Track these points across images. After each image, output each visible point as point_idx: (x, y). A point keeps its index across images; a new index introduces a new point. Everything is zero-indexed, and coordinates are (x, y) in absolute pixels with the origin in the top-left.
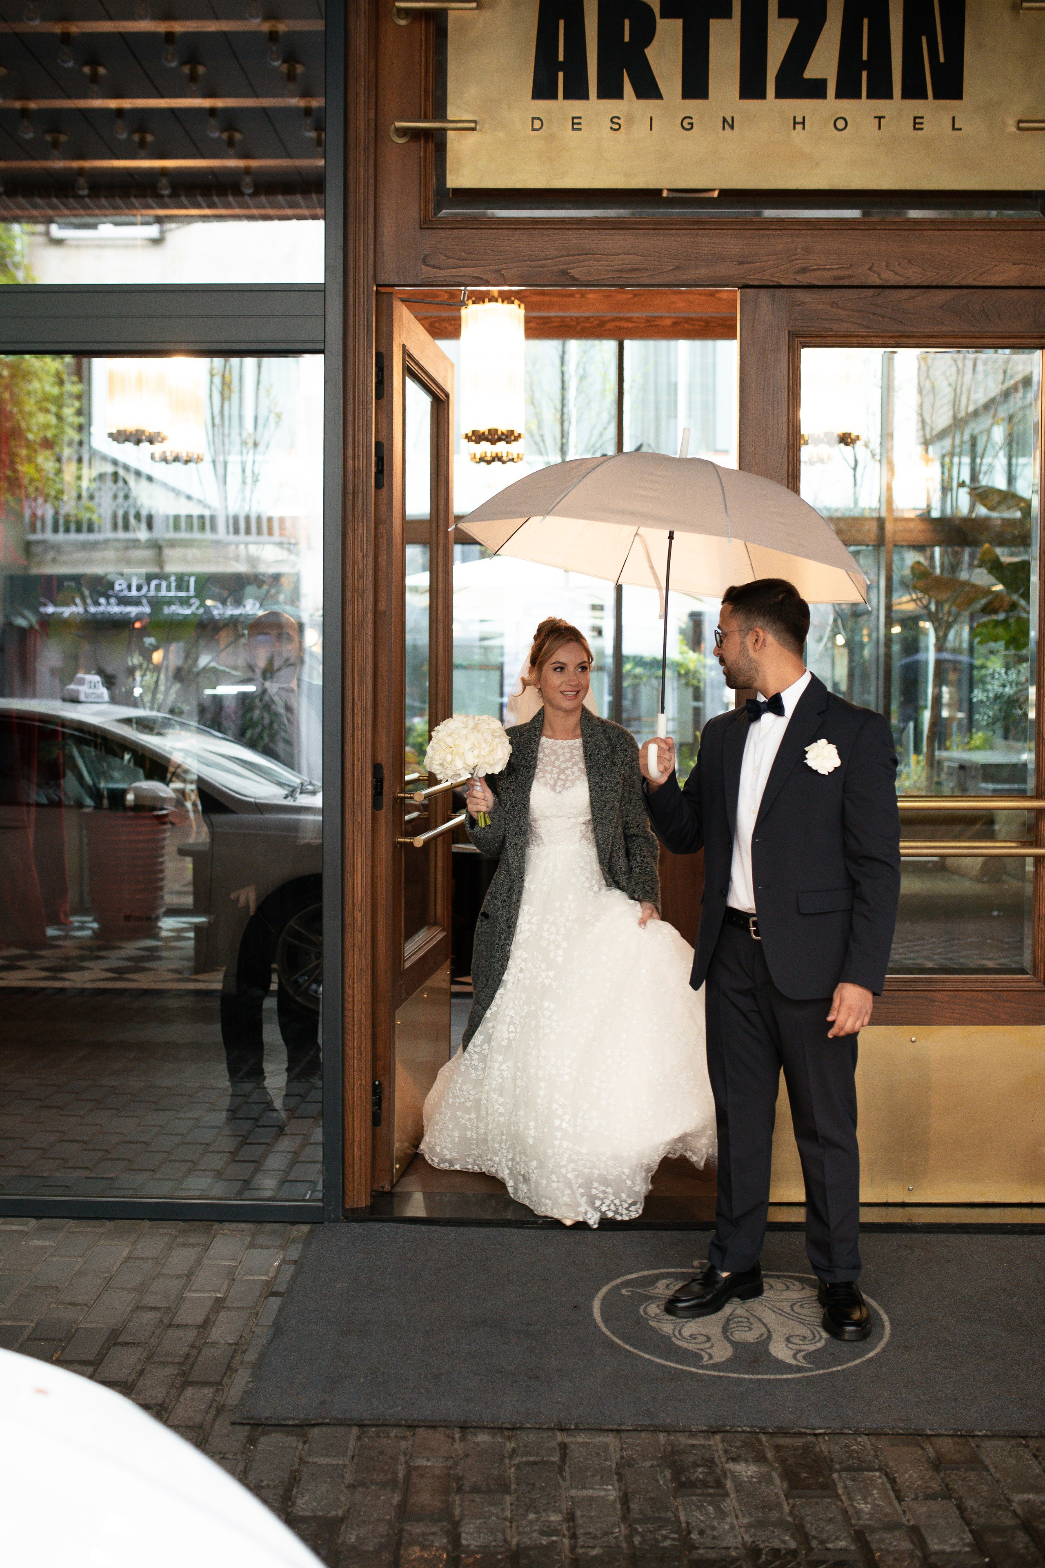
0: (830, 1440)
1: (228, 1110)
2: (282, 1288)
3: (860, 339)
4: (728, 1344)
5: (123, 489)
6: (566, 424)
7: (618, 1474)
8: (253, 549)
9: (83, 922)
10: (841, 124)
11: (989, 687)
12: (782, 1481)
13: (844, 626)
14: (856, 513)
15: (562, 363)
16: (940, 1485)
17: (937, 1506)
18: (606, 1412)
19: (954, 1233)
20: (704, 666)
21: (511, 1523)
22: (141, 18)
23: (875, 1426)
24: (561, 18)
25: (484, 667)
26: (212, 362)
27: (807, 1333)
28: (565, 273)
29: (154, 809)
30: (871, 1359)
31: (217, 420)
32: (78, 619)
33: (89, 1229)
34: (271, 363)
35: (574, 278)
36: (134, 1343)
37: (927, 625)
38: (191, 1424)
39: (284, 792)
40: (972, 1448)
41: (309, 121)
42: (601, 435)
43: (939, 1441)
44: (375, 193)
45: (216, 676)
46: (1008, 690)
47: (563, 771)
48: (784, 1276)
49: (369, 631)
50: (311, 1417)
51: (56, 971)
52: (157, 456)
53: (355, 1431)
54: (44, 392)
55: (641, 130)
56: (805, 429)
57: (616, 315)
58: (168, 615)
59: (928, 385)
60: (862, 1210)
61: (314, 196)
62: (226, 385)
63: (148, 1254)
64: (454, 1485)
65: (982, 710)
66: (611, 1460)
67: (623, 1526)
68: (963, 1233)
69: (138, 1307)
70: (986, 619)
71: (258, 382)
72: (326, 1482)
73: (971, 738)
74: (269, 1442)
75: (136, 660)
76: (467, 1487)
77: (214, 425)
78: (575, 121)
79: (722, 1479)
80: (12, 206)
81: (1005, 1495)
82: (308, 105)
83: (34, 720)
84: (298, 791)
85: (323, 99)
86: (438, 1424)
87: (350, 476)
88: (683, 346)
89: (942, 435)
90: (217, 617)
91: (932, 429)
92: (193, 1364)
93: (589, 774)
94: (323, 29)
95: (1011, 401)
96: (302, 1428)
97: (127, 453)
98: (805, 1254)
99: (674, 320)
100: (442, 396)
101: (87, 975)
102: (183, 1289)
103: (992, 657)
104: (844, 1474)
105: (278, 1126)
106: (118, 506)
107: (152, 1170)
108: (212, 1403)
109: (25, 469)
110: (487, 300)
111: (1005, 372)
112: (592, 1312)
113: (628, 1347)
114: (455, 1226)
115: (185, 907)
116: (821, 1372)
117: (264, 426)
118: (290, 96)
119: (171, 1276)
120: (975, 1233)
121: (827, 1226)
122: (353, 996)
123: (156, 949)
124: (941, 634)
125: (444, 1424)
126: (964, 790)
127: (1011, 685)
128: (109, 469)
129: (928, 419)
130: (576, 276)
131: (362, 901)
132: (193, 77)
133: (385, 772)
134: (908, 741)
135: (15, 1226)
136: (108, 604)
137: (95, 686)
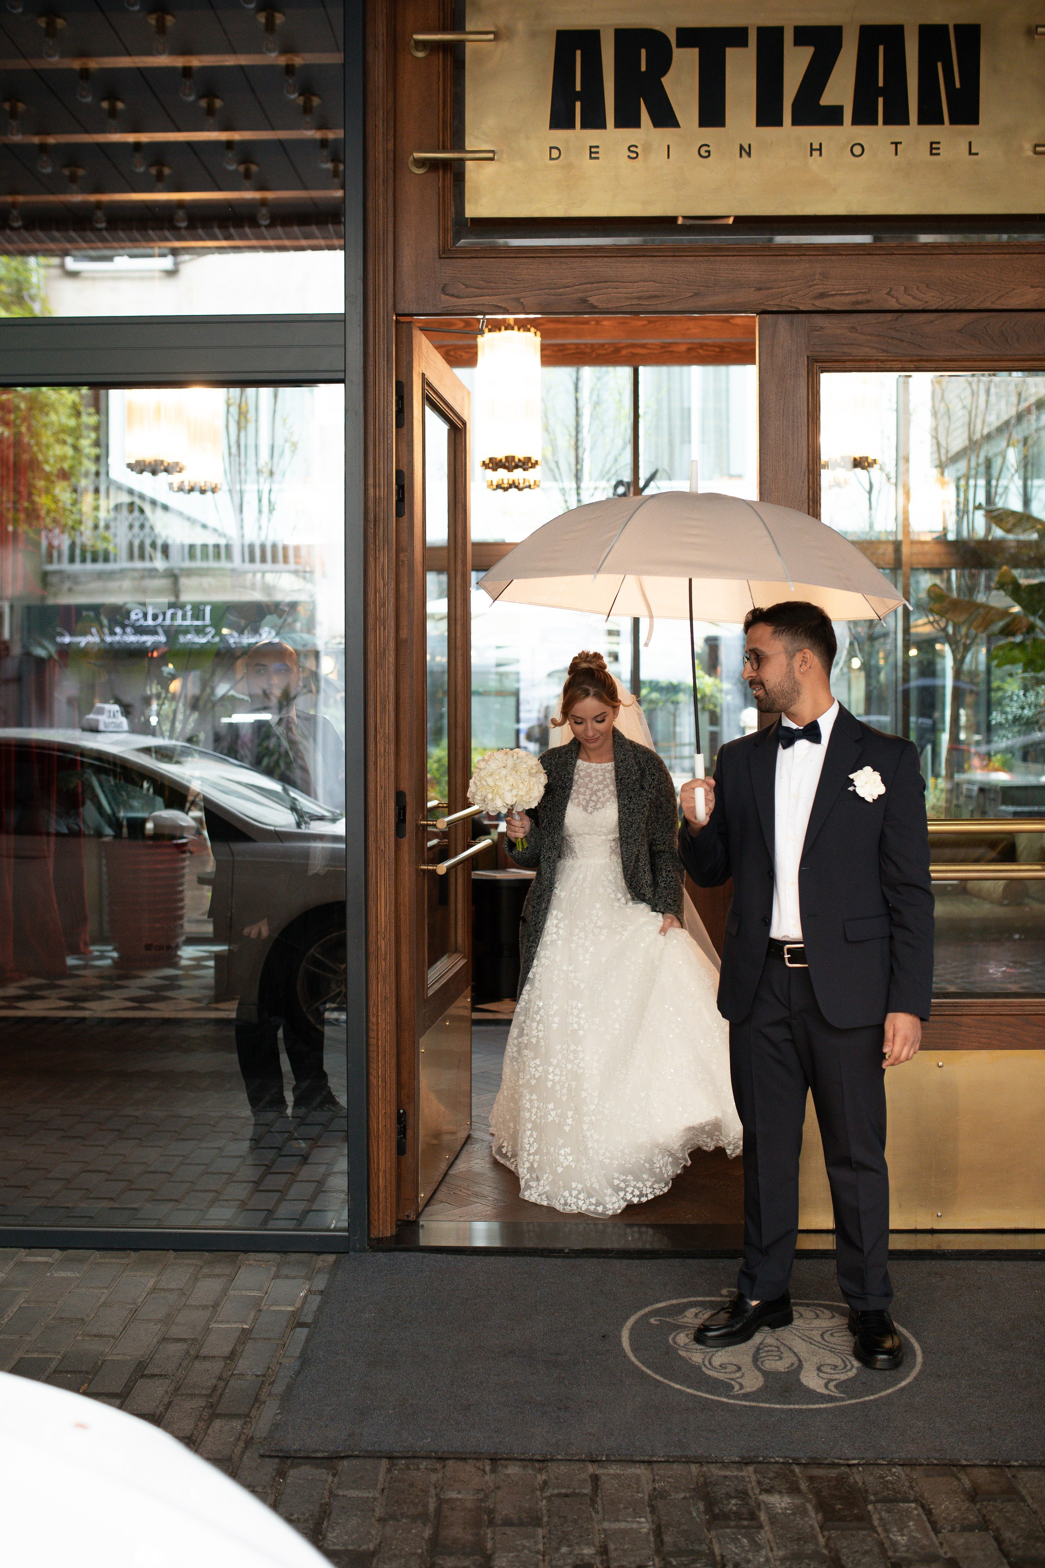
0: (864, 1471)
1: (251, 1140)
2: (309, 1319)
3: (879, 364)
4: (759, 1374)
5: (139, 519)
6: (580, 451)
7: (651, 1506)
8: (270, 578)
9: (102, 951)
10: (857, 150)
11: (1008, 709)
12: (816, 1513)
13: (861, 650)
14: (873, 536)
15: (577, 389)
16: (977, 1517)
17: (974, 1538)
18: (638, 1443)
19: (984, 1259)
20: (721, 691)
21: (544, 1556)
22: (160, 53)
23: (909, 1456)
24: (578, 49)
25: (500, 693)
26: (228, 392)
27: (839, 1362)
28: (584, 301)
29: (173, 837)
30: (903, 1389)
31: (234, 450)
32: (96, 648)
33: (114, 1260)
34: (286, 392)
35: (593, 306)
36: (161, 1375)
37: (944, 647)
38: (220, 1456)
39: (296, 818)
40: (1008, 1478)
41: (325, 153)
42: (616, 460)
43: (975, 1471)
44: (395, 223)
45: (231, 704)
46: (1028, 712)
48: (814, 1305)
49: (391, 659)
50: (340, 1449)
51: (76, 1000)
52: (176, 486)
53: (385, 1463)
54: (61, 424)
55: (658, 158)
56: (825, 454)
57: (630, 341)
58: (184, 644)
59: (942, 408)
60: (891, 1237)
61: (330, 227)
62: (242, 414)
63: (173, 1285)
64: (486, 1517)
65: (1000, 732)
66: (643, 1492)
67: (656, 1560)
68: (994, 1259)
69: (164, 1339)
70: (1002, 642)
71: (275, 411)
72: (356, 1515)
73: (990, 760)
74: (298, 1474)
75: (154, 689)
76: (498, 1519)
77: (230, 454)
78: (593, 150)
79: (757, 1512)
80: (30, 239)
81: (1042, 1526)
82: (324, 137)
83: (53, 750)
84: (315, 817)
85: (342, 131)
86: (468, 1456)
87: (371, 505)
88: (696, 371)
89: (955, 459)
90: (233, 646)
91: (947, 452)
92: (221, 1395)
93: (619, 796)
94: (342, 61)
95: (1025, 424)
96: (331, 1460)
97: (144, 483)
98: (835, 1281)
99: (689, 346)
100: (459, 424)
101: (106, 1004)
102: (209, 1321)
103: (1009, 680)
104: (879, 1506)
105: (301, 1156)
106: (134, 536)
107: (176, 1201)
108: (240, 1435)
109: (43, 501)
110: (503, 328)
111: (1020, 395)
112: (620, 1341)
113: (657, 1377)
114: (481, 1255)
115: (205, 936)
116: (853, 1401)
117: (281, 456)
118: (306, 129)
119: (197, 1307)
120: (1006, 1260)
121: (861, 1251)
122: (378, 1024)
123: (176, 978)
124: (959, 656)
125: (475, 1456)
126: (984, 813)
127: (1030, 707)
128: (125, 499)
129: (943, 442)
130: (596, 304)
131: (386, 929)
132: (210, 111)
133: (407, 800)
134: (926, 764)
135: (40, 1257)
136: (124, 633)
137: (114, 716)
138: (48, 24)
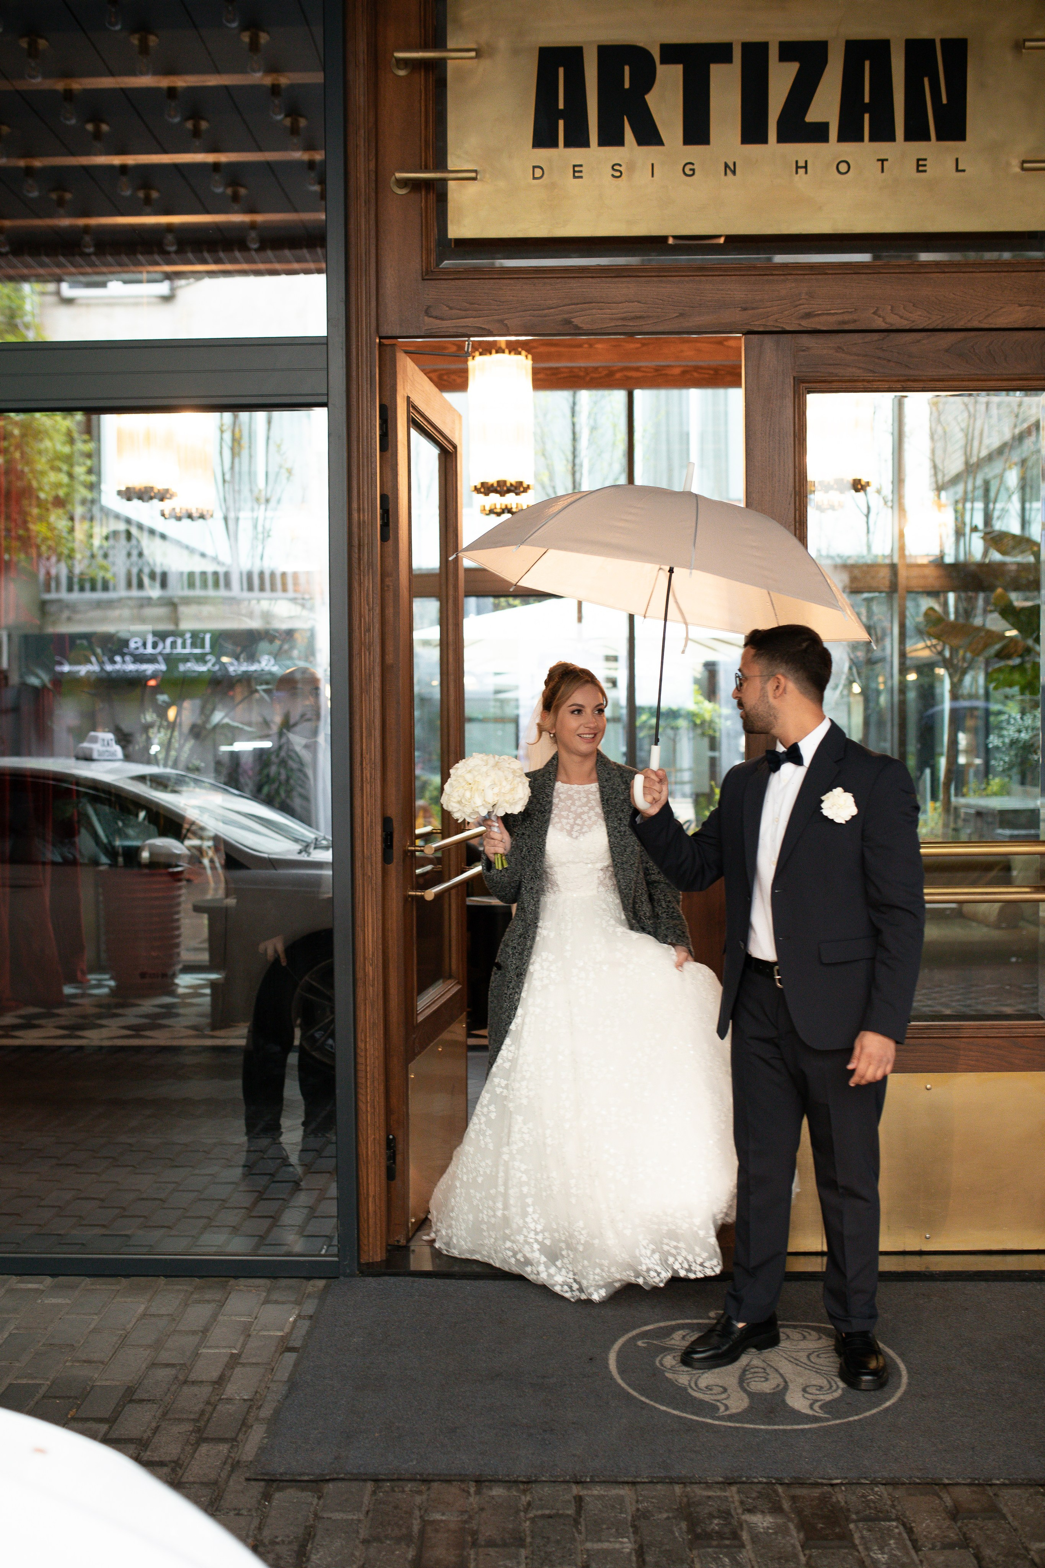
0: (846, 1490)
1: (244, 1166)
2: (297, 1344)
3: (865, 384)
4: (745, 1396)
5: (136, 547)
6: (578, 475)
7: (634, 1526)
8: (265, 605)
9: (99, 980)
10: (843, 168)
11: (1005, 733)
12: (798, 1532)
13: (859, 674)
14: (869, 560)
15: (573, 414)
16: (958, 1535)
17: (953, 1556)
18: (622, 1465)
19: (972, 1280)
20: (720, 716)
22: (142, 73)
23: (892, 1475)
24: (561, 66)
25: (501, 720)
26: (221, 418)
27: (825, 1383)
28: (568, 322)
29: (170, 866)
30: (887, 1409)
31: (228, 477)
32: (95, 678)
33: (104, 1287)
34: (279, 416)
35: (577, 327)
36: (149, 1400)
37: (941, 671)
38: (205, 1480)
39: (297, 847)
40: (989, 1497)
41: (313, 175)
43: (957, 1490)
44: (377, 245)
45: (233, 734)
46: (1024, 736)
47: (579, 816)
48: (801, 1326)
49: (377, 684)
50: (326, 1472)
51: (74, 1029)
52: (167, 513)
53: (370, 1486)
54: (55, 452)
55: (642, 176)
56: (812, 474)
57: (624, 364)
58: (183, 672)
59: (940, 430)
60: (881, 1259)
62: (236, 441)
63: (163, 1311)
64: (469, 1539)
65: (998, 755)
66: (626, 1512)
68: (981, 1280)
69: (153, 1364)
70: (1002, 664)
71: (268, 438)
72: (340, 1537)
73: (988, 784)
74: (284, 1498)
75: (150, 717)
76: (482, 1540)
77: (224, 481)
78: (577, 169)
79: (739, 1532)
80: (19, 265)
81: (1022, 1543)
82: (310, 158)
83: (48, 779)
84: (313, 846)
85: (323, 152)
86: (453, 1478)
87: (355, 529)
88: (695, 395)
89: (955, 480)
90: (233, 674)
91: (944, 476)
92: (208, 1420)
93: (607, 819)
94: (322, 81)
95: (1024, 445)
96: (317, 1483)
97: (137, 510)
98: (822, 1303)
99: (682, 369)
100: (450, 448)
101: (105, 1032)
102: (199, 1346)
103: (1008, 702)
104: (861, 1525)
105: (294, 1182)
106: (132, 564)
107: (168, 1227)
108: (227, 1459)
109: (38, 528)
110: (494, 351)
111: (1017, 416)
112: (608, 1364)
113: (643, 1399)
114: (471, 1279)
115: (202, 964)
116: (838, 1422)
117: (276, 481)
118: (293, 150)
119: (187, 1333)
121: (845, 1276)
122: (366, 1050)
123: (172, 1006)
124: (956, 680)
125: (459, 1478)
126: (981, 836)
127: (1027, 730)
128: (122, 527)
129: (940, 466)
130: (580, 325)
131: (373, 955)
132: (196, 133)
133: (395, 826)
134: (925, 788)
135: (31, 1284)
136: (124, 662)
137: (108, 744)
138: (30, 44)
